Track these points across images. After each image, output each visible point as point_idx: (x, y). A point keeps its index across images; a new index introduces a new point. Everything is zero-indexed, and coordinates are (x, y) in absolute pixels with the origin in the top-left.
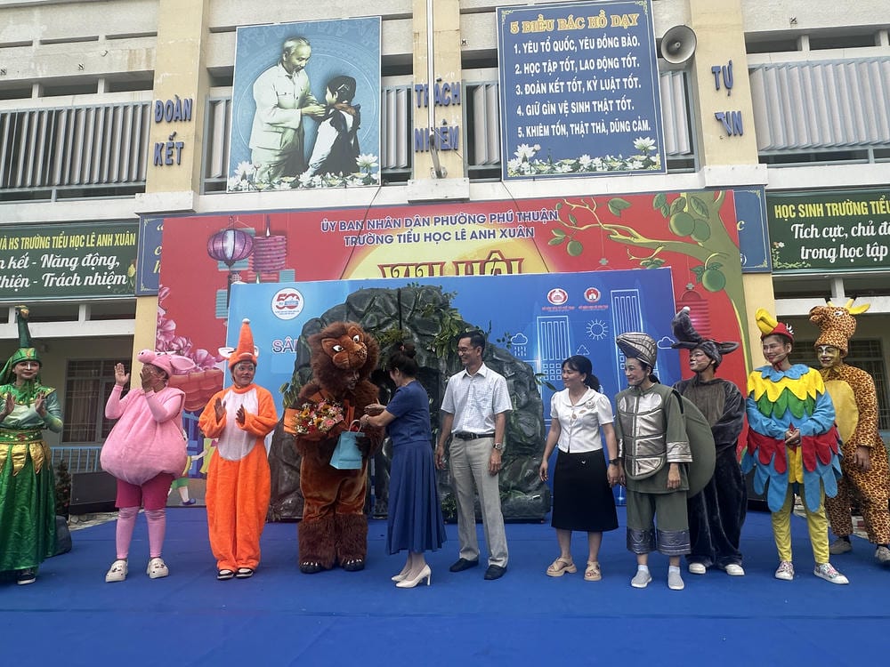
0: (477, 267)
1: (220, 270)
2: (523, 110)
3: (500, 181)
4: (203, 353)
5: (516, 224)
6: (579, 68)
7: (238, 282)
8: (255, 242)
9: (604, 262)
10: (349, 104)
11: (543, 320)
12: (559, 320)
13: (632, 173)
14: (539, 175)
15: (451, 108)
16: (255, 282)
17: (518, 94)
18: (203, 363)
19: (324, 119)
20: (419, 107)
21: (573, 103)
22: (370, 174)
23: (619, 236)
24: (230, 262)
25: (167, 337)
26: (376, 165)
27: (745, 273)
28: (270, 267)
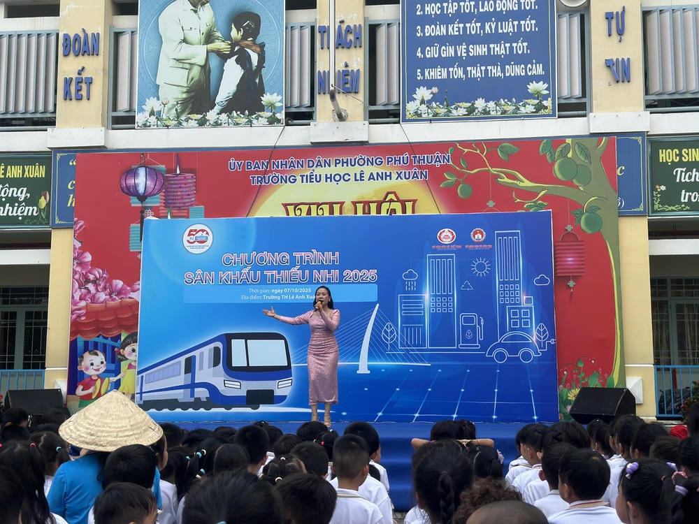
0: (373, 207)
1: (133, 205)
2: (423, 52)
3: (399, 123)
4: (119, 283)
5: (411, 167)
6: (478, 10)
7: (150, 218)
8: (166, 179)
9: (491, 204)
10: (254, 41)
11: (433, 257)
12: (447, 257)
13: (525, 116)
14: (436, 118)
15: (353, 50)
16: (166, 217)
17: (419, 35)
18: (119, 293)
19: (230, 56)
20: (322, 48)
21: (471, 46)
22: (274, 114)
23: (506, 180)
24: (142, 198)
25: (83, 268)
26: (280, 104)
27: (621, 215)
28: (180, 203)
